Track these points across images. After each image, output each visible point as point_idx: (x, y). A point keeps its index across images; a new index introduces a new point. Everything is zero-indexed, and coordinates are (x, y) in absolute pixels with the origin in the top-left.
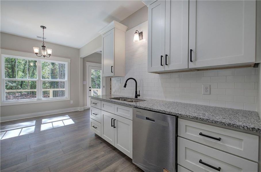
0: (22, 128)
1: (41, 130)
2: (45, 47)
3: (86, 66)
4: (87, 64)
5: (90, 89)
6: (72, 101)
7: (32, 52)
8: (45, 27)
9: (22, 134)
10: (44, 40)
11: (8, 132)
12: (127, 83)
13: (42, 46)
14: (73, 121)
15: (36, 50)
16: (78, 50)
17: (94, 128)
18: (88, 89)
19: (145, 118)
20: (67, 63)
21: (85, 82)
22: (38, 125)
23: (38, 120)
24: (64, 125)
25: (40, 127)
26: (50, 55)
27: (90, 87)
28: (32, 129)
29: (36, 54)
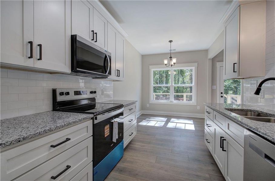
0: (158, 121)
1: (167, 127)
2: (172, 57)
3: (217, 67)
4: (217, 64)
5: (222, 95)
6: (199, 107)
7: (163, 64)
8: (172, 41)
9: (156, 125)
10: (171, 51)
11: (151, 121)
12: (262, 88)
13: (170, 57)
14: (195, 128)
15: (166, 62)
16: (206, 51)
17: (207, 141)
18: (218, 95)
19: (264, 155)
20: (194, 67)
21: (215, 86)
22: (167, 122)
23: (169, 118)
24: (184, 128)
25: (168, 124)
26: (175, 63)
27: (222, 93)
28: (162, 124)
29: (166, 65)
